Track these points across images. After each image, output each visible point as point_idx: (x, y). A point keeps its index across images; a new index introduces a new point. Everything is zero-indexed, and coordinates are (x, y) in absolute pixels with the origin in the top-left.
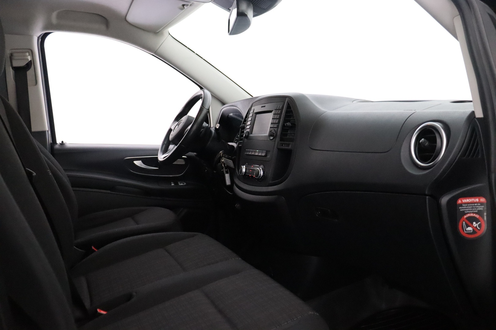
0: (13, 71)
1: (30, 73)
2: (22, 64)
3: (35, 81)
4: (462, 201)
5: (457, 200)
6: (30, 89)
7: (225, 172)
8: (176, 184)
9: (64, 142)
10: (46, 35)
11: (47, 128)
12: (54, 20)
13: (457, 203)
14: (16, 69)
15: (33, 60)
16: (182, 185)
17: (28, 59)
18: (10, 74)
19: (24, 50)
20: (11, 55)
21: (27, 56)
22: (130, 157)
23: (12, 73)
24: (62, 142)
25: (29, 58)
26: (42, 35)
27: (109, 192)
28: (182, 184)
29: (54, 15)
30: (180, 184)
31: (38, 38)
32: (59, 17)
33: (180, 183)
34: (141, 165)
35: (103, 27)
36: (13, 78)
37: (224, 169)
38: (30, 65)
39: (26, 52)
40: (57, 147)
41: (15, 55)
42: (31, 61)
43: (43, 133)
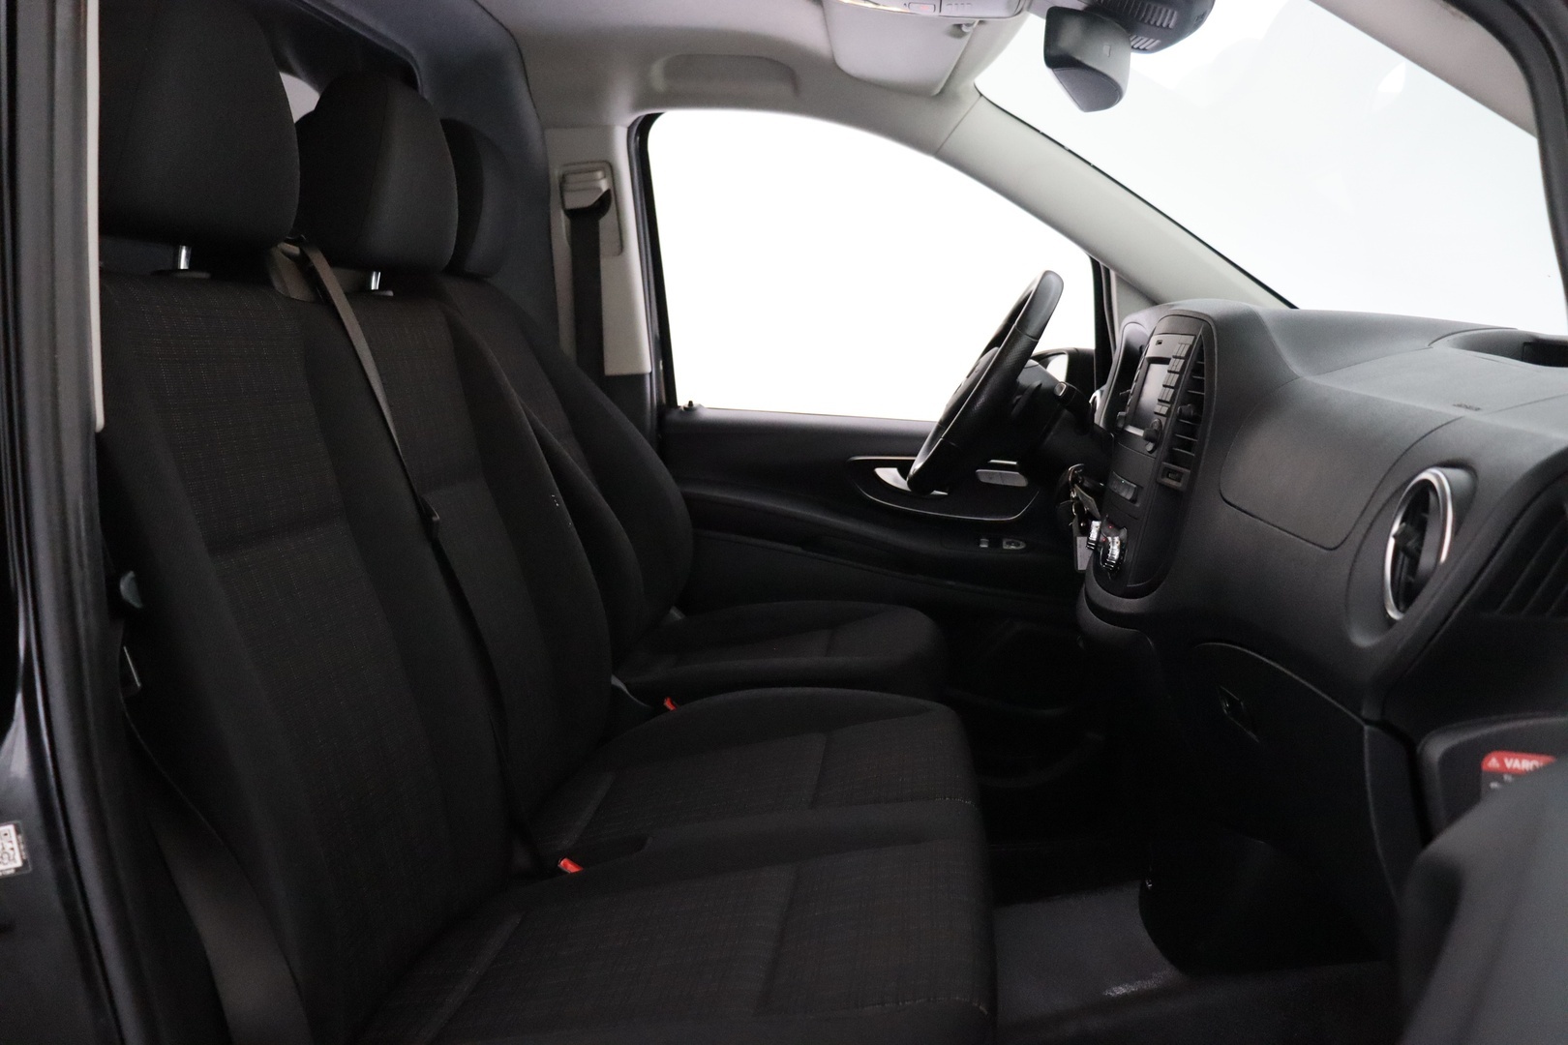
0: (568, 220)
1: (606, 222)
2: (586, 200)
3: (618, 244)
4: (1503, 763)
5: (1483, 757)
6: (606, 264)
7: (1075, 529)
8: (995, 543)
9: (695, 403)
10: (650, 120)
11: (647, 364)
12: (659, 83)
13: (1484, 768)
14: (573, 214)
15: (614, 189)
16: (1013, 550)
17: (600, 189)
18: (561, 225)
19: (590, 166)
20: (563, 180)
21: (599, 180)
22: (864, 455)
23: (563, 225)
24: (691, 403)
25: (604, 185)
26: (640, 120)
27: (799, 550)
28: (1013, 547)
29: (657, 70)
30: (1006, 547)
31: (630, 129)
32: (671, 72)
33: (1007, 543)
34: (896, 480)
35: (785, 90)
36: (568, 238)
37: (1075, 520)
38: (607, 201)
39: (597, 170)
40: (674, 416)
41: (571, 179)
42: (608, 191)
43: (639, 378)
